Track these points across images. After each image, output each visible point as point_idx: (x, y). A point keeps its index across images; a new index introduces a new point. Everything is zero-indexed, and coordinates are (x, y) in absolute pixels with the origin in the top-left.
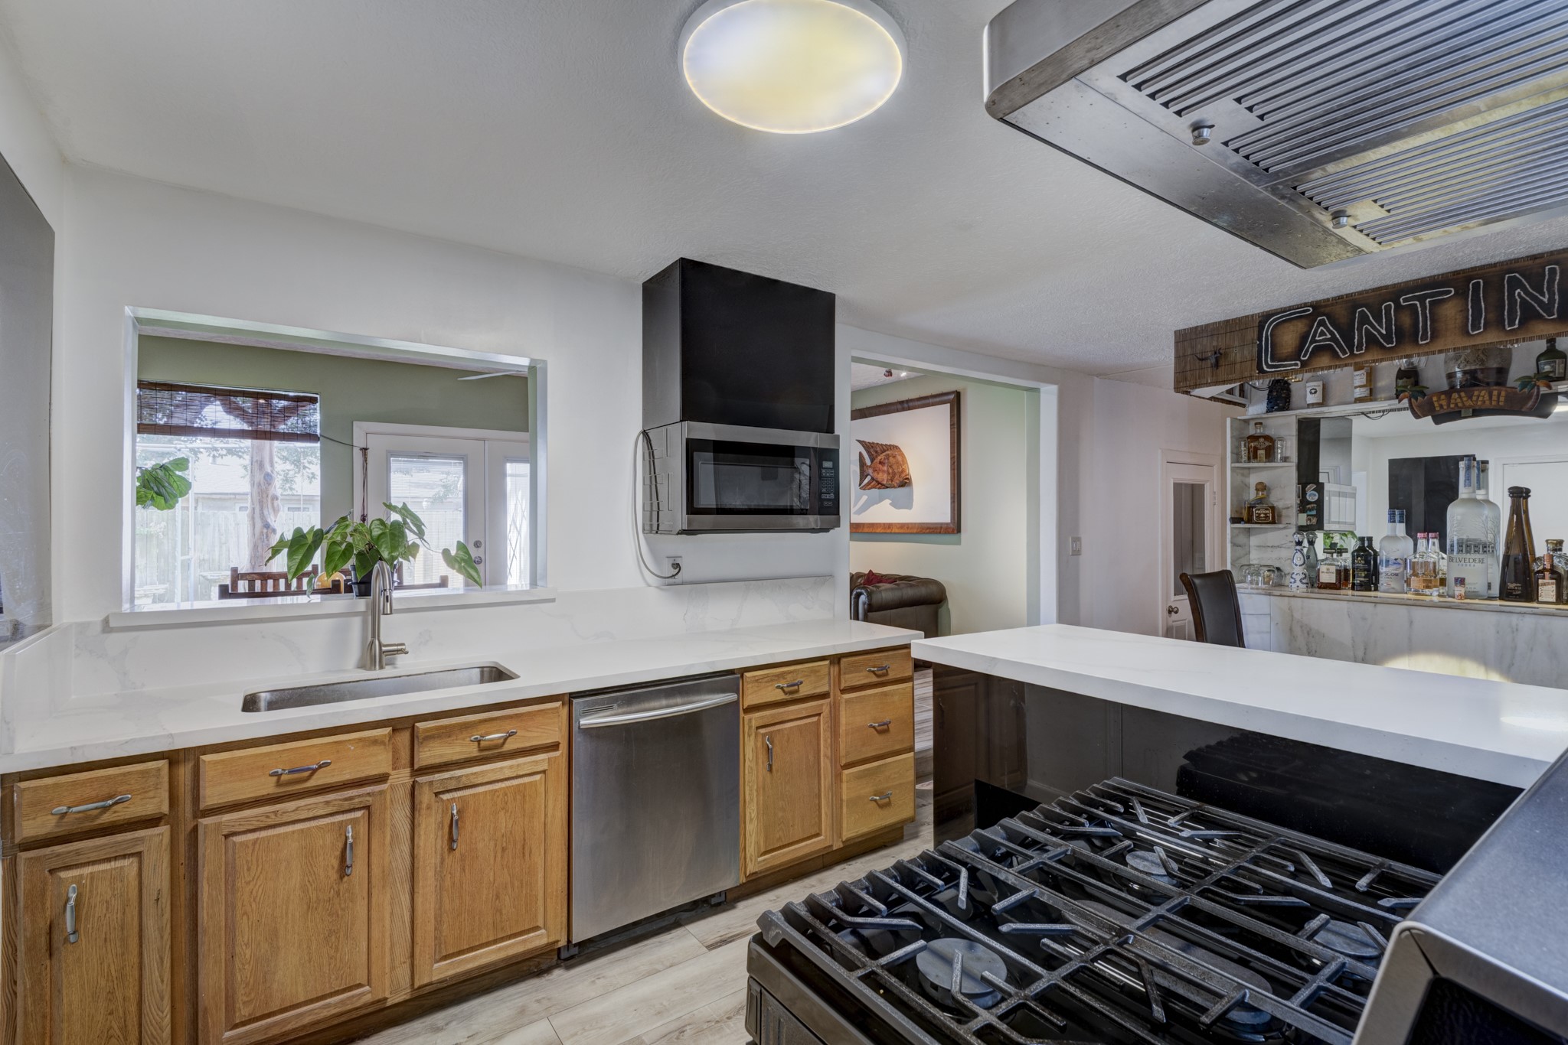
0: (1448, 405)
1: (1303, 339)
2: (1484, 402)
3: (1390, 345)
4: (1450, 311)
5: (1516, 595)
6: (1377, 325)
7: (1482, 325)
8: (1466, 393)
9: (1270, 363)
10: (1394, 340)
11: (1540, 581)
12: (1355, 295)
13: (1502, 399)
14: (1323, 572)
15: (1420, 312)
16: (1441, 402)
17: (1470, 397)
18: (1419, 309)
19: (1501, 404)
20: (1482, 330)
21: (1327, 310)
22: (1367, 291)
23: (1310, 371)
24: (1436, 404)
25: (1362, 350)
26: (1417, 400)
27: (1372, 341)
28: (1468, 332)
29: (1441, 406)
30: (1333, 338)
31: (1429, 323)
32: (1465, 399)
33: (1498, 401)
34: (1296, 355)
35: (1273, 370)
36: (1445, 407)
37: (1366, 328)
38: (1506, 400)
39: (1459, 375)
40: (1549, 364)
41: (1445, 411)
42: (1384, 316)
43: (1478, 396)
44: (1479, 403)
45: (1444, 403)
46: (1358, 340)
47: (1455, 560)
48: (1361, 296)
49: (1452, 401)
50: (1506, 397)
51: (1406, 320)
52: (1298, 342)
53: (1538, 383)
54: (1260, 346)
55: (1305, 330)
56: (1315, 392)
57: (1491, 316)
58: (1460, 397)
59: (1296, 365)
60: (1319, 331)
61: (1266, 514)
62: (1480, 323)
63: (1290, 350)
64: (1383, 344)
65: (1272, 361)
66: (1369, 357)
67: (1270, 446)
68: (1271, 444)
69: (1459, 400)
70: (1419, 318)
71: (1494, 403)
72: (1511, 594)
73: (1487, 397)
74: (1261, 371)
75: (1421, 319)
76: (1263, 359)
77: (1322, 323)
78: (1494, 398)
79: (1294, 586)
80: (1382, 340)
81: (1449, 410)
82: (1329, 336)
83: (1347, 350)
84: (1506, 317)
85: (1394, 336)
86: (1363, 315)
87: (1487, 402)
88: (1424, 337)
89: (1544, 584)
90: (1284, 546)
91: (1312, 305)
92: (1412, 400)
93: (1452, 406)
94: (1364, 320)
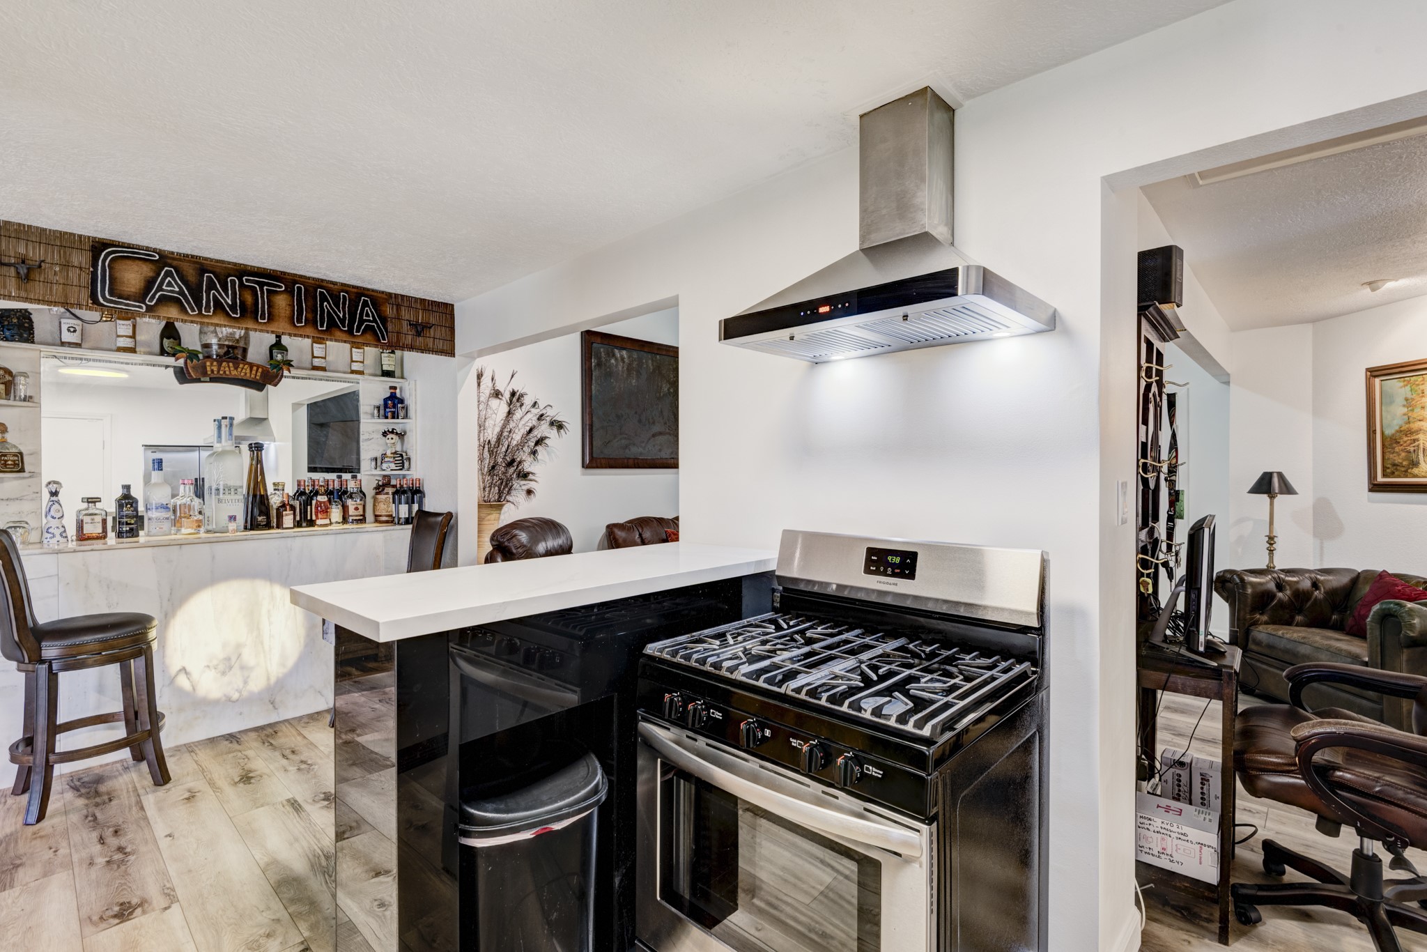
0: (218, 371)
1: (149, 284)
2: (246, 374)
3: (235, 316)
4: (282, 302)
5: (263, 525)
6: (223, 294)
7: (303, 321)
8: (233, 364)
9: (108, 297)
10: (239, 312)
11: (284, 513)
12: (200, 259)
13: (259, 374)
14: (87, 523)
15: (259, 295)
16: (212, 368)
17: (236, 368)
18: (259, 293)
19: (257, 377)
20: (303, 324)
21: (175, 263)
22: (211, 260)
23: (154, 317)
24: (208, 369)
25: (210, 312)
26: (192, 361)
27: (219, 306)
28: (295, 324)
29: (212, 371)
30: (181, 293)
31: (266, 307)
32: (232, 369)
33: (256, 375)
34: (141, 297)
35: (112, 305)
36: (215, 372)
37: (214, 293)
38: (261, 376)
39: (215, 347)
40: (281, 353)
41: (215, 376)
42: (230, 288)
43: (243, 369)
44: (242, 374)
45: (215, 369)
46: (206, 302)
47: (224, 501)
48: (205, 262)
49: (222, 368)
50: (262, 373)
51: (249, 298)
52: (142, 284)
53: (284, 367)
54: (94, 274)
55: (151, 274)
56: (75, 331)
57: (310, 316)
58: (229, 367)
59: (141, 307)
60: (167, 281)
61: (14, 461)
62: (302, 319)
63: (133, 290)
64: (228, 313)
65: (111, 294)
66: (215, 321)
67: (9, 381)
68: (11, 379)
69: (227, 369)
70: (258, 300)
71: (253, 376)
72: (260, 525)
73: (248, 371)
74: (95, 301)
75: (260, 301)
76: (99, 289)
77: (168, 274)
78: (254, 372)
79: (54, 540)
80: (228, 309)
81: (218, 376)
82: (177, 289)
83: (196, 308)
84: (318, 319)
85: (238, 308)
86: (210, 279)
87: (248, 375)
88: (263, 317)
89: (286, 515)
90: (25, 498)
91: (160, 253)
92: (188, 361)
93: (221, 372)
94: (211, 286)
